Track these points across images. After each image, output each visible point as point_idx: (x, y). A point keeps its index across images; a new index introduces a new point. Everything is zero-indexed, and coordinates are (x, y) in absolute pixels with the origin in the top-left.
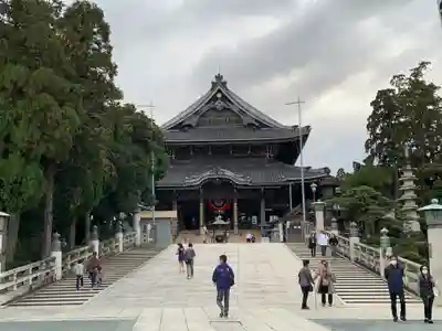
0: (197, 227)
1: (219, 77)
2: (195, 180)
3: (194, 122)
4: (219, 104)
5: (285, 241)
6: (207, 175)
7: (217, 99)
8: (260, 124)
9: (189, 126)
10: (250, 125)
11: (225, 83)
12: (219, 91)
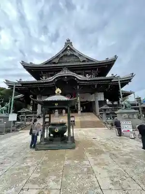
6: (58, 74)
7: (68, 50)
8: (89, 60)
9: (54, 63)
10: (84, 61)
11: (71, 43)
12: (68, 46)
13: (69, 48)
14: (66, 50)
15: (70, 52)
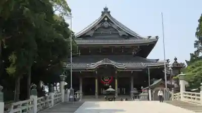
0: (93, 94)
1: (106, 9)
2: (93, 66)
3: (91, 33)
4: (106, 24)
5: (152, 100)
6: (100, 63)
7: (105, 21)
8: (129, 36)
9: (89, 36)
10: (124, 35)
11: (109, 12)
12: (106, 17)
13: (106, 19)
14: (103, 21)
15: (108, 23)
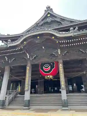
11: (52, 9)
12: (49, 13)
13: (49, 15)
14: (46, 17)
15: (50, 18)
